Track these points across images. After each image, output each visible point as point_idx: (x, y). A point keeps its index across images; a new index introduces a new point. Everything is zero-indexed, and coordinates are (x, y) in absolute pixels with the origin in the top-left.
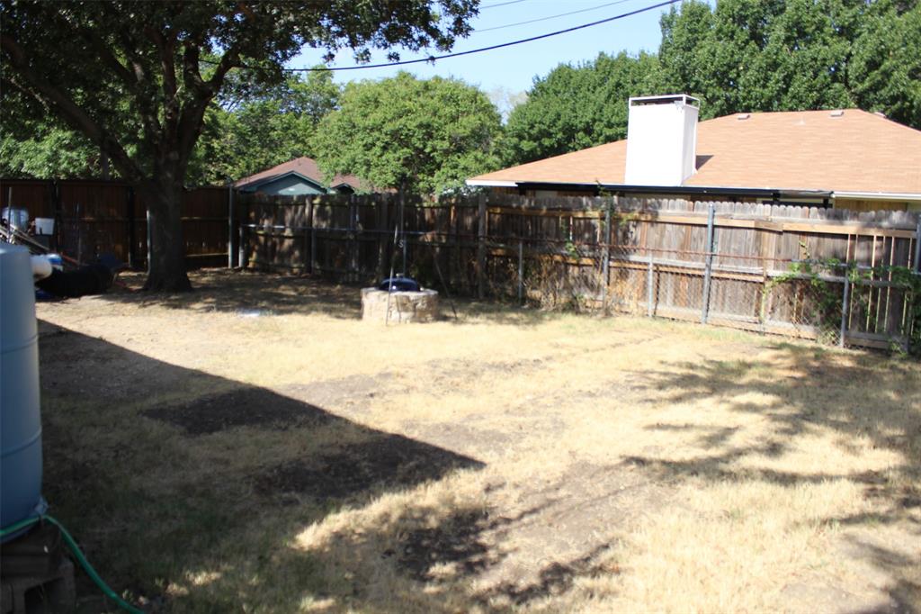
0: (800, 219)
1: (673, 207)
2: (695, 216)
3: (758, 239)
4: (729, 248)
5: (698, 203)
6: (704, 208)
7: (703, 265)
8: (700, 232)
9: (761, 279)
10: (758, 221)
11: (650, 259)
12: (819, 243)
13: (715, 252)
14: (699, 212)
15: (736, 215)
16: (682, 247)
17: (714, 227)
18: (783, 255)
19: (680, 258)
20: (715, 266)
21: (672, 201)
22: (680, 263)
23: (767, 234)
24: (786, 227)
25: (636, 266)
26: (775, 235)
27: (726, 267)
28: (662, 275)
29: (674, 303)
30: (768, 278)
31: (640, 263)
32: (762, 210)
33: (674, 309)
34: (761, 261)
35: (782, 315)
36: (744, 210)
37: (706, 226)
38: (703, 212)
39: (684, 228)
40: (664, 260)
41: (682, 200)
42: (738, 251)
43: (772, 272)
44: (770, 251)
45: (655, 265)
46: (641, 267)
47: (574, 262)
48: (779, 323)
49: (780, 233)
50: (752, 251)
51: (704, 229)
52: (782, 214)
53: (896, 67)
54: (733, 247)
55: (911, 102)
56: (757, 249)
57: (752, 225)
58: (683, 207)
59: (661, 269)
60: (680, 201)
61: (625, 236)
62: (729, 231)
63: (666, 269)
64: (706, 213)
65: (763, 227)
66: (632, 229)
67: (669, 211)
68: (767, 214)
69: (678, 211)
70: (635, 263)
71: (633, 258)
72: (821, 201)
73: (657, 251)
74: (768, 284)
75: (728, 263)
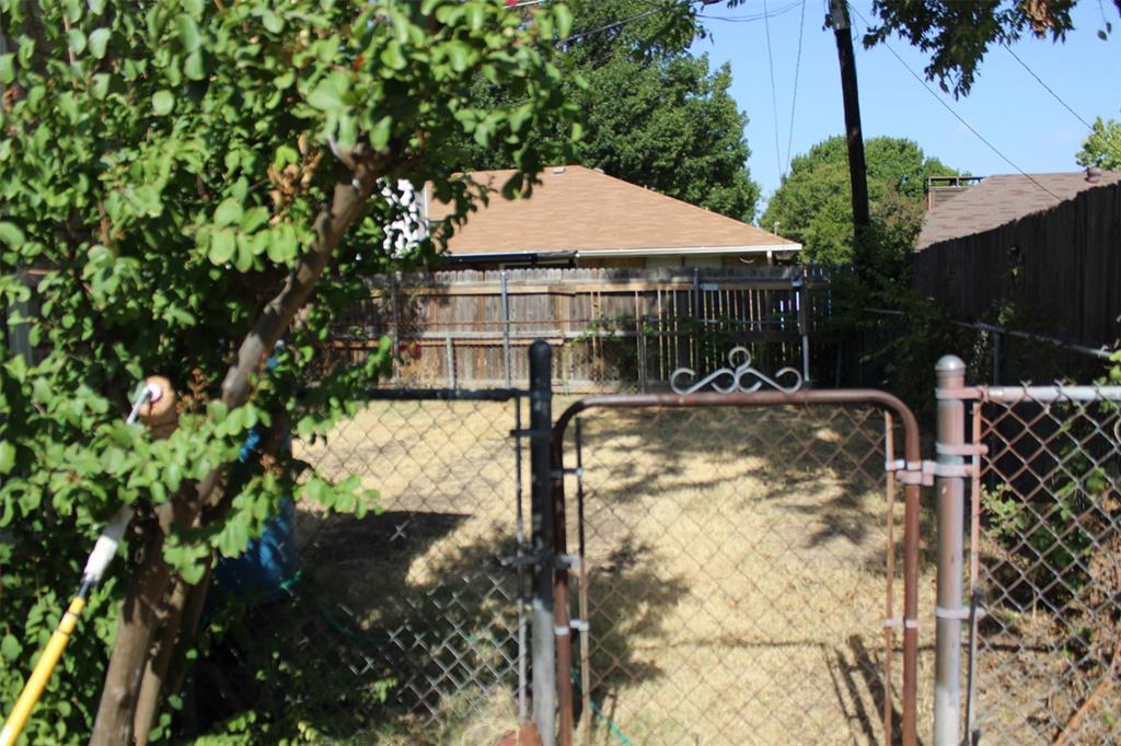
0: (590, 280)
1: (463, 279)
2: (486, 285)
3: (553, 303)
4: (524, 315)
5: (488, 272)
6: (495, 277)
7: (501, 334)
8: (493, 302)
9: (560, 342)
10: (551, 285)
11: (446, 334)
12: (610, 302)
13: (511, 319)
14: (491, 282)
15: (529, 281)
16: (477, 317)
17: (508, 295)
18: (577, 317)
19: (473, 330)
20: (512, 334)
21: (460, 273)
22: (476, 334)
23: (560, 297)
24: (579, 289)
25: (429, 343)
26: (568, 299)
27: (523, 333)
28: (458, 349)
29: (474, 377)
30: (567, 340)
31: (436, 339)
32: (554, 275)
33: (475, 382)
34: (557, 324)
35: (583, 375)
36: (535, 276)
37: (499, 295)
38: (495, 282)
39: (476, 299)
40: (459, 333)
41: (471, 271)
42: (534, 317)
43: (569, 334)
44: (565, 314)
45: (453, 339)
46: (434, 343)
47: (359, 345)
48: (583, 382)
49: (573, 295)
50: (547, 315)
51: (496, 298)
52: (574, 277)
53: (601, 122)
54: (528, 312)
55: (618, 156)
56: (553, 313)
57: (545, 289)
58: (473, 278)
59: (456, 343)
60: (470, 272)
61: (414, 314)
62: (522, 298)
63: (461, 342)
64: (498, 282)
65: (556, 290)
66: (420, 305)
67: (459, 283)
68: (559, 278)
69: (468, 282)
70: (431, 339)
71: (427, 334)
72: (566, 261)
73: (452, 325)
74: (568, 345)
75: (525, 329)
